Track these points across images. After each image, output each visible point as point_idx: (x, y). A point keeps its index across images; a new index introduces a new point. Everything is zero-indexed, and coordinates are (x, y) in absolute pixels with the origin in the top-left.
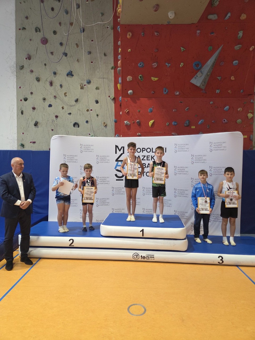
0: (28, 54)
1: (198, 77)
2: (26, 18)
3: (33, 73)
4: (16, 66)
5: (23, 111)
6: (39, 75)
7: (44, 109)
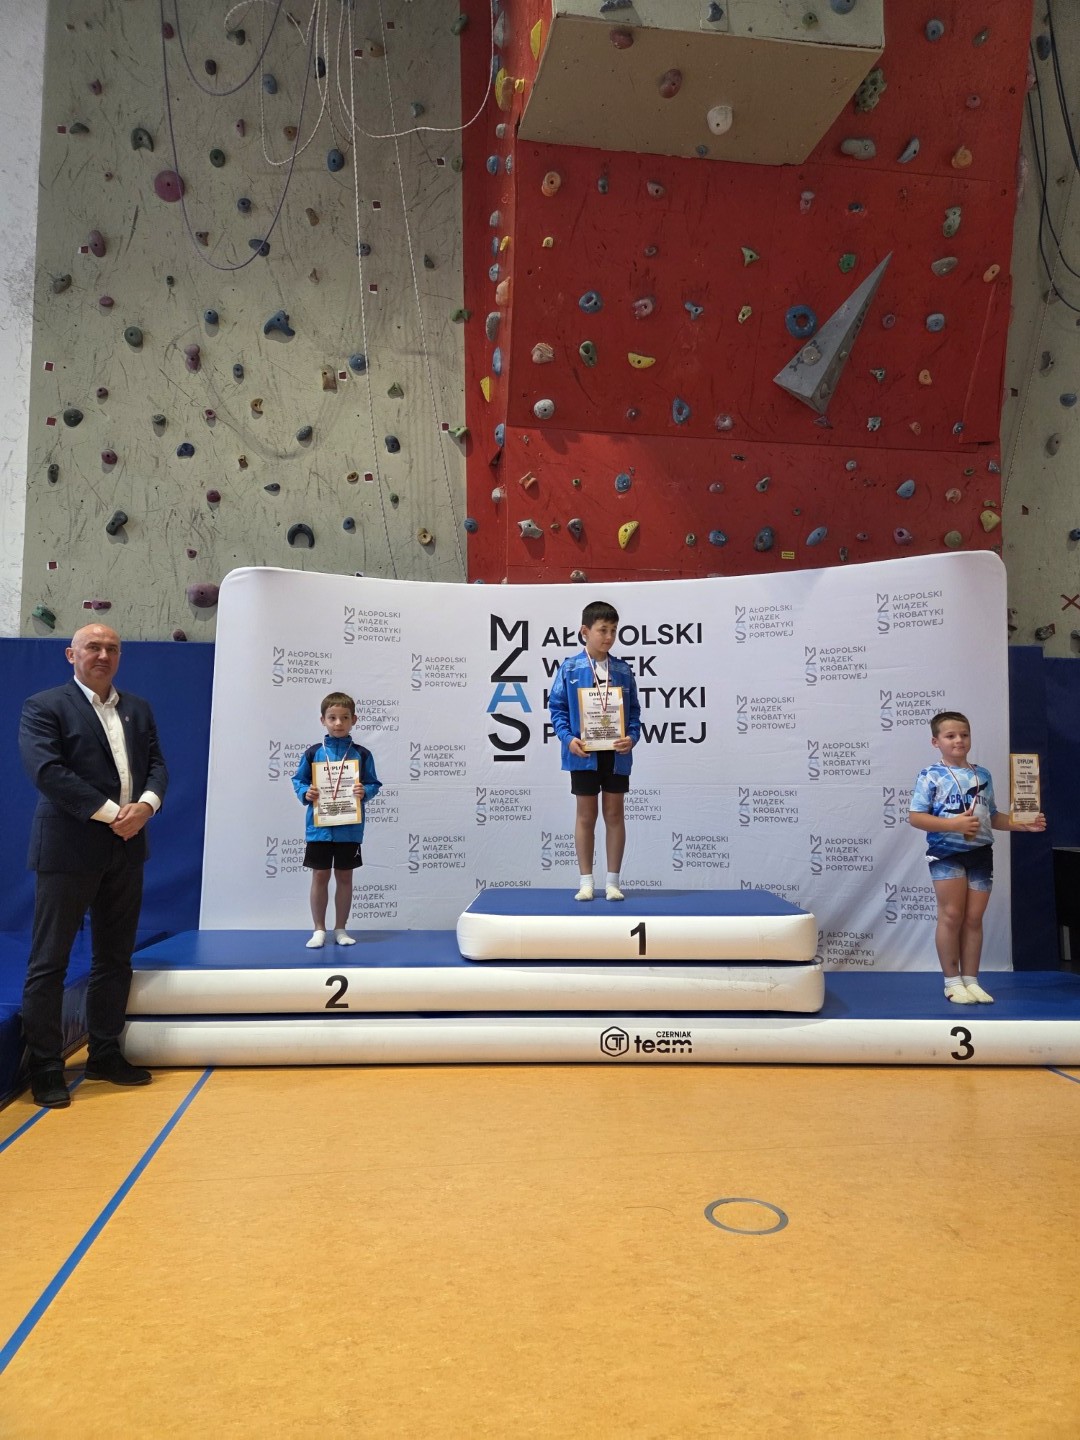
0: (97, 233)
1: (803, 362)
2: (94, 87)
3: (114, 312)
4: (37, 277)
5: (58, 467)
6: (141, 322)
7: (157, 463)
